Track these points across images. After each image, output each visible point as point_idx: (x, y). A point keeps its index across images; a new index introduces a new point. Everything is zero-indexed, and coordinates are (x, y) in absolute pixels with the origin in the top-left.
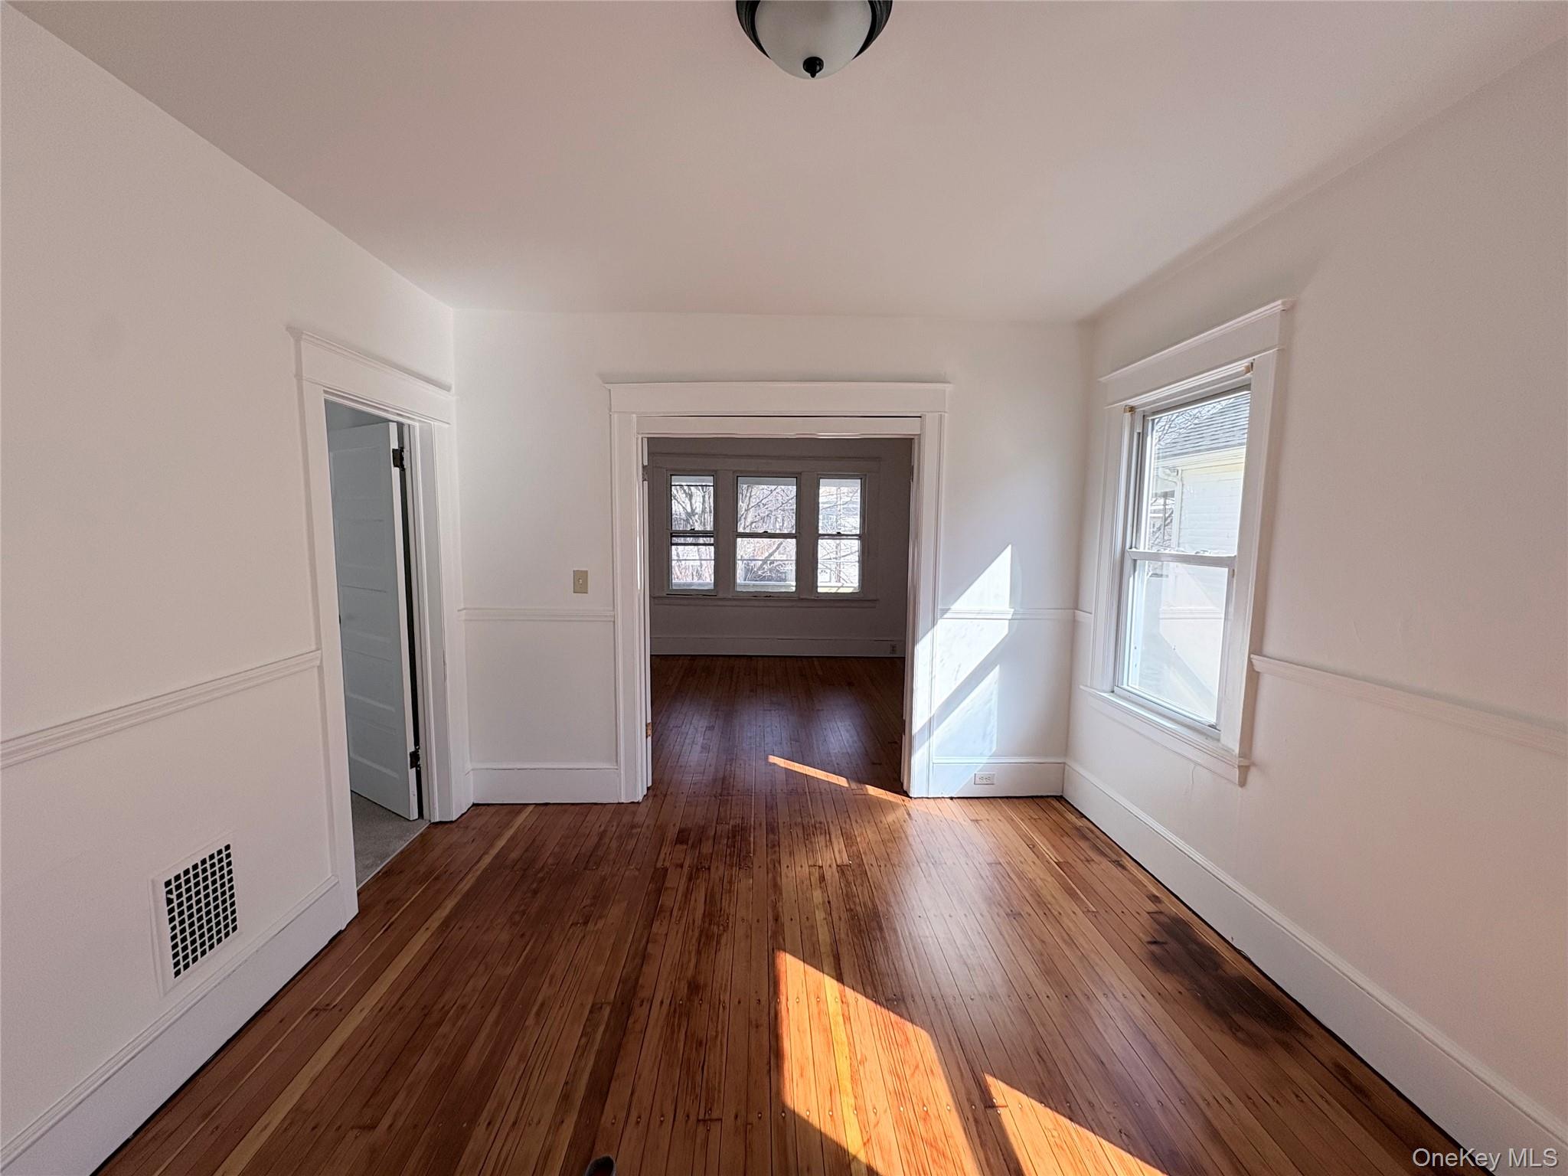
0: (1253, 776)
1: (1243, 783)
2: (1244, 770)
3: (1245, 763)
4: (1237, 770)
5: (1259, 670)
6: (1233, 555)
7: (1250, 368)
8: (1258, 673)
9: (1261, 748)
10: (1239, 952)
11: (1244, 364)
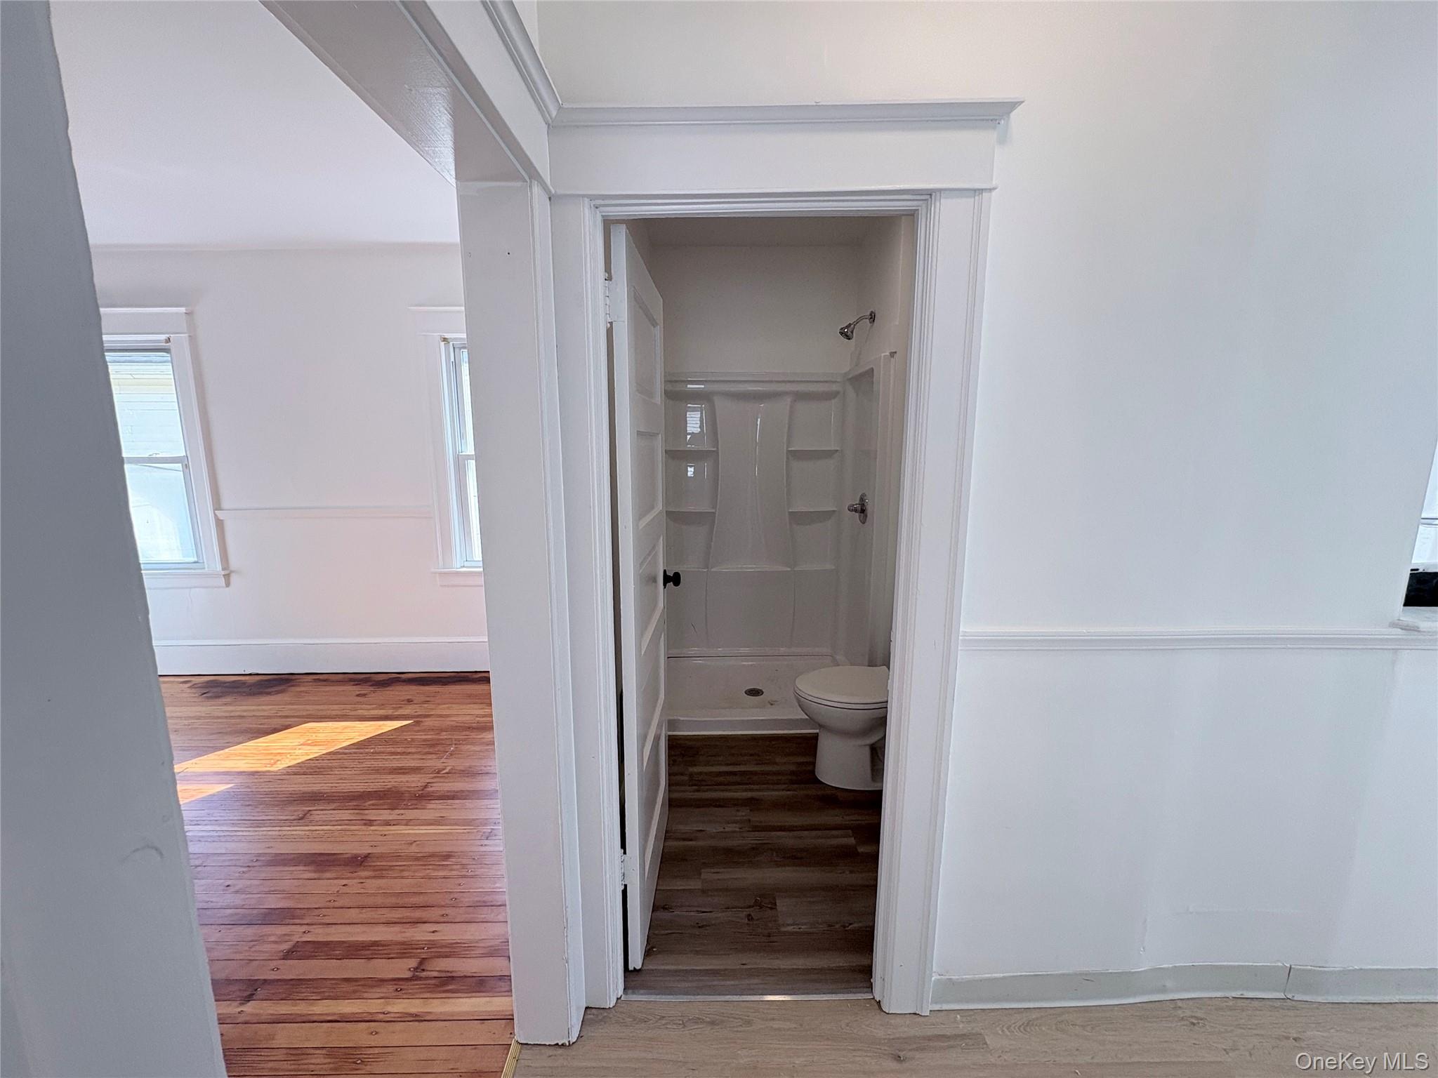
0: (234, 578)
1: (228, 584)
2: (227, 577)
3: (227, 572)
4: (223, 578)
5: (222, 519)
6: (182, 455)
7: (168, 340)
8: (222, 520)
9: (234, 563)
10: (250, 675)
11: (163, 337)
